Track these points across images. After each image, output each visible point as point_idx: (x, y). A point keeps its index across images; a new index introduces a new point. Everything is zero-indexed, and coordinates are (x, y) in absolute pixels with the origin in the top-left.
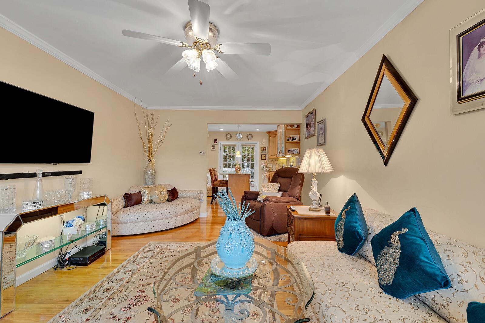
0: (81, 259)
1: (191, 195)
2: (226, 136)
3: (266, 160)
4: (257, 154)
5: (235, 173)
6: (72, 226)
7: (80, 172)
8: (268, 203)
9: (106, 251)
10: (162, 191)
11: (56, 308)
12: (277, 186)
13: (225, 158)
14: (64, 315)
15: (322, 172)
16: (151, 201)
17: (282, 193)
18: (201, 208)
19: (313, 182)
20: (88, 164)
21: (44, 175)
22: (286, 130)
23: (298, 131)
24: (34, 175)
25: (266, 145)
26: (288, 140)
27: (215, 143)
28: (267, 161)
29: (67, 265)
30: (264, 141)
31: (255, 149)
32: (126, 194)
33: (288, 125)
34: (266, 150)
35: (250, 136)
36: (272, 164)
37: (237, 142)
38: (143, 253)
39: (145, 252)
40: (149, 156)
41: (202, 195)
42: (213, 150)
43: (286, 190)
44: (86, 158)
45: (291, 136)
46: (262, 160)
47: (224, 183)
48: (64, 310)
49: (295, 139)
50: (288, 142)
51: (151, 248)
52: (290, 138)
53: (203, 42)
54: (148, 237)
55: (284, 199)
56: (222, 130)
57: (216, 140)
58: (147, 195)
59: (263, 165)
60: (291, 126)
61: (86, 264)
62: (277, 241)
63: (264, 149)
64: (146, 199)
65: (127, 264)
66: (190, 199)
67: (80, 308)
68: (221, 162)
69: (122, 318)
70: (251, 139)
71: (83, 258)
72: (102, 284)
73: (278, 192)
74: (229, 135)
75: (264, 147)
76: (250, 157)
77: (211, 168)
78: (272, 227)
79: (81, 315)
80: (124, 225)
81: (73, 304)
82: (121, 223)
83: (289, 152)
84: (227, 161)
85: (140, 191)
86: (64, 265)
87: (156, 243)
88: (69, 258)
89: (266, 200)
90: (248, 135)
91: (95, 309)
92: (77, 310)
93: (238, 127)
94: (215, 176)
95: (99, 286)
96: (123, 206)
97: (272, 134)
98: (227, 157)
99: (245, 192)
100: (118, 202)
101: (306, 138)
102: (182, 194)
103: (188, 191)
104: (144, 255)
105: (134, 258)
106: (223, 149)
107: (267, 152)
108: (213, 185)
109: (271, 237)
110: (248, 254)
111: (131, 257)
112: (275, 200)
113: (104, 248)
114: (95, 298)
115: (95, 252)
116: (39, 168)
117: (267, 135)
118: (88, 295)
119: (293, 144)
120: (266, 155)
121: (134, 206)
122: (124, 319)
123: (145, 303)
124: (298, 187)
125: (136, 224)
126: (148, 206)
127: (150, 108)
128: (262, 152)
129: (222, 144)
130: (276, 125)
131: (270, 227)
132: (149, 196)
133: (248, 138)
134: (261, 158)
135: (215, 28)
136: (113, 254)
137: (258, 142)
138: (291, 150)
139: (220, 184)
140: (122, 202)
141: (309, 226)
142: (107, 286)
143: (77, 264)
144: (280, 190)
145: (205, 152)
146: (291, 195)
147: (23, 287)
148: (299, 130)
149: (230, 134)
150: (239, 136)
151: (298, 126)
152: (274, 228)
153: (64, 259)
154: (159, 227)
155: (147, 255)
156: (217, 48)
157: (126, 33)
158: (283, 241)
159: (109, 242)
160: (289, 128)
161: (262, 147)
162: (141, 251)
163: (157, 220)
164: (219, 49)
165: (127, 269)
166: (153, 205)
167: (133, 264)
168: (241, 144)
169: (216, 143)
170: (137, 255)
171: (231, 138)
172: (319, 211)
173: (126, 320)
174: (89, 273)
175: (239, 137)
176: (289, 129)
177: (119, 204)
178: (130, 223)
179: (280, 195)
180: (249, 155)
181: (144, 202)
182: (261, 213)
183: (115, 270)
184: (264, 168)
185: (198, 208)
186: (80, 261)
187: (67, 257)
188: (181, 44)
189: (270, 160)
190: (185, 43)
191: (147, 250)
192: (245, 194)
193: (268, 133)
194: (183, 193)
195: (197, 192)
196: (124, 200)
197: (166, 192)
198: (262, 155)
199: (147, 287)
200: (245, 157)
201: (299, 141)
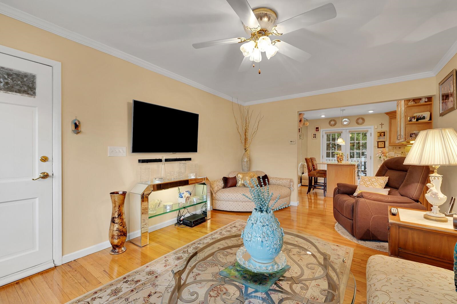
0: (189, 222)
1: (281, 182)
2: (330, 123)
3: (384, 147)
4: (371, 141)
5: (336, 163)
6: (182, 197)
7: (190, 159)
8: (362, 200)
9: (207, 220)
10: (253, 177)
11: (165, 251)
12: (384, 180)
13: (328, 145)
14: (167, 257)
15: (447, 163)
16: (244, 185)
17: (389, 189)
18: (291, 196)
19: (433, 178)
20: (196, 153)
21: (167, 160)
22: (408, 107)
23: (429, 106)
24: (160, 160)
25: (385, 128)
26: (411, 121)
27: (316, 131)
28: (386, 150)
29: (182, 224)
30: (382, 124)
31: (368, 135)
32: (224, 178)
33: (409, 100)
34: (384, 135)
35: (360, 120)
36: (394, 153)
37: (344, 128)
38: (229, 227)
39: (231, 227)
40: (245, 147)
41: (291, 183)
42: (315, 138)
43: (397, 186)
44: (194, 149)
45: (415, 115)
46: (378, 147)
47: (322, 174)
48: (168, 254)
49: (424, 118)
50: (411, 122)
51: (237, 225)
52: (414, 117)
53: (257, 31)
54: (239, 215)
55: (391, 198)
56: (323, 116)
57: (317, 128)
58: (240, 180)
59: (380, 154)
60: (416, 100)
61: (191, 226)
62: (375, 249)
63: (382, 134)
64: (240, 183)
65: (215, 233)
66: (280, 186)
67: (176, 256)
68: (324, 151)
69: (195, 272)
70: (363, 123)
71: (190, 221)
72: (194, 243)
73: (384, 188)
74: (333, 122)
75: (383, 132)
76: (361, 145)
77: (309, 157)
78: (368, 230)
79: (175, 261)
80: (222, 202)
81: (174, 251)
82: (220, 201)
83: (411, 136)
84: (331, 149)
85: (236, 176)
86: (180, 224)
87: (242, 222)
88: (183, 219)
89: (361, 196)
90: (358, 119)
91: (183, 260)
92: (174, 257)
93: (342, 111)
94: (313, 165)
95: (192, 244)
96: (222, 187)
97: (392, 115)
98: (331, 146)
99: (338, 184)
100: (218, 183)
101: (442, 115)
102: (272, 181)
103: (278, 178)
104: (230, 229)
105: (221, 230)
106: (325, 137)
107: (387, 139)
108: (309, 175)
109: (367, 242)
110: (269, 250)
111: (221, 228)
112: (374, 197)
113: (205, 217)
114: (186, 252)
115: (198, 219)
116: (163, 156)
117: (387, 117)
118: (184, 248)
119: (420, 125)
120: (384, 142)
121: (230, 188)
122: (195, 274)
123: (214, 267)
124: (416, 184)
125: (230, 202)
126: (241, 189)
127: (246, 104)
128: (379, 139)
129: (324, 132)
130: (396, 102)
131: (366, 230)
132: (242, 181)
133: (358, 123)
134: (377, 146)
135: (271, 11)
136: (211, 223)
137: (372, 127)
138: (415, 134)
139: (317, 174)
140: (222, 184)
141: (416, 240)
142: (196, 245)
143: (187, 225)
144: (387, 186)
145: (295, 141)
146: (403, 193)
147: (157, 232)
148: (431, 104)
149: (334, 120)
150: (345, 121)
151: (430, 99)
152: (373, 232)
153: (180, 220)
154: (248, 208)
155: (231, 230)
156: (273, 31)
157: (196, 46)
158: (385, 251)
159: (209, 214)
160: (411, 103)
161: (378, 132)
162: (229, 226)
163: (246, 202)
164: (275, 32)
165: (213, 237)
166: (245, 188)
167: (219, 235)
168: (348, 131)
169: (318, 131)
170: (225, 228)
171: (335, 124)
172: (446, 221)
173: (196, 275)
174: (191, 233)
175: (345, 123)
176: (414, 105)
177: (219, 185)
178: (226, 201)
179: (385, 192)
180: (359, 143)
181: (238, 185)
182: (353, 210)
183: (206, 236)
184: (380, 157)
185: (289, 195)
186: (188, 223)
187: (181, 219)
188: (239, 41)
189: (390, 148)
190: (243, 38)
191: (234, 225)
192: (338, 186)
193: (387, 114)
194: (274, 180)
195: (286, 180)
196: (223, 182)
197: (257, 178)
198: (378, 142)
199: (220, 255)
200: (354, 145)
201: (431, 119)
